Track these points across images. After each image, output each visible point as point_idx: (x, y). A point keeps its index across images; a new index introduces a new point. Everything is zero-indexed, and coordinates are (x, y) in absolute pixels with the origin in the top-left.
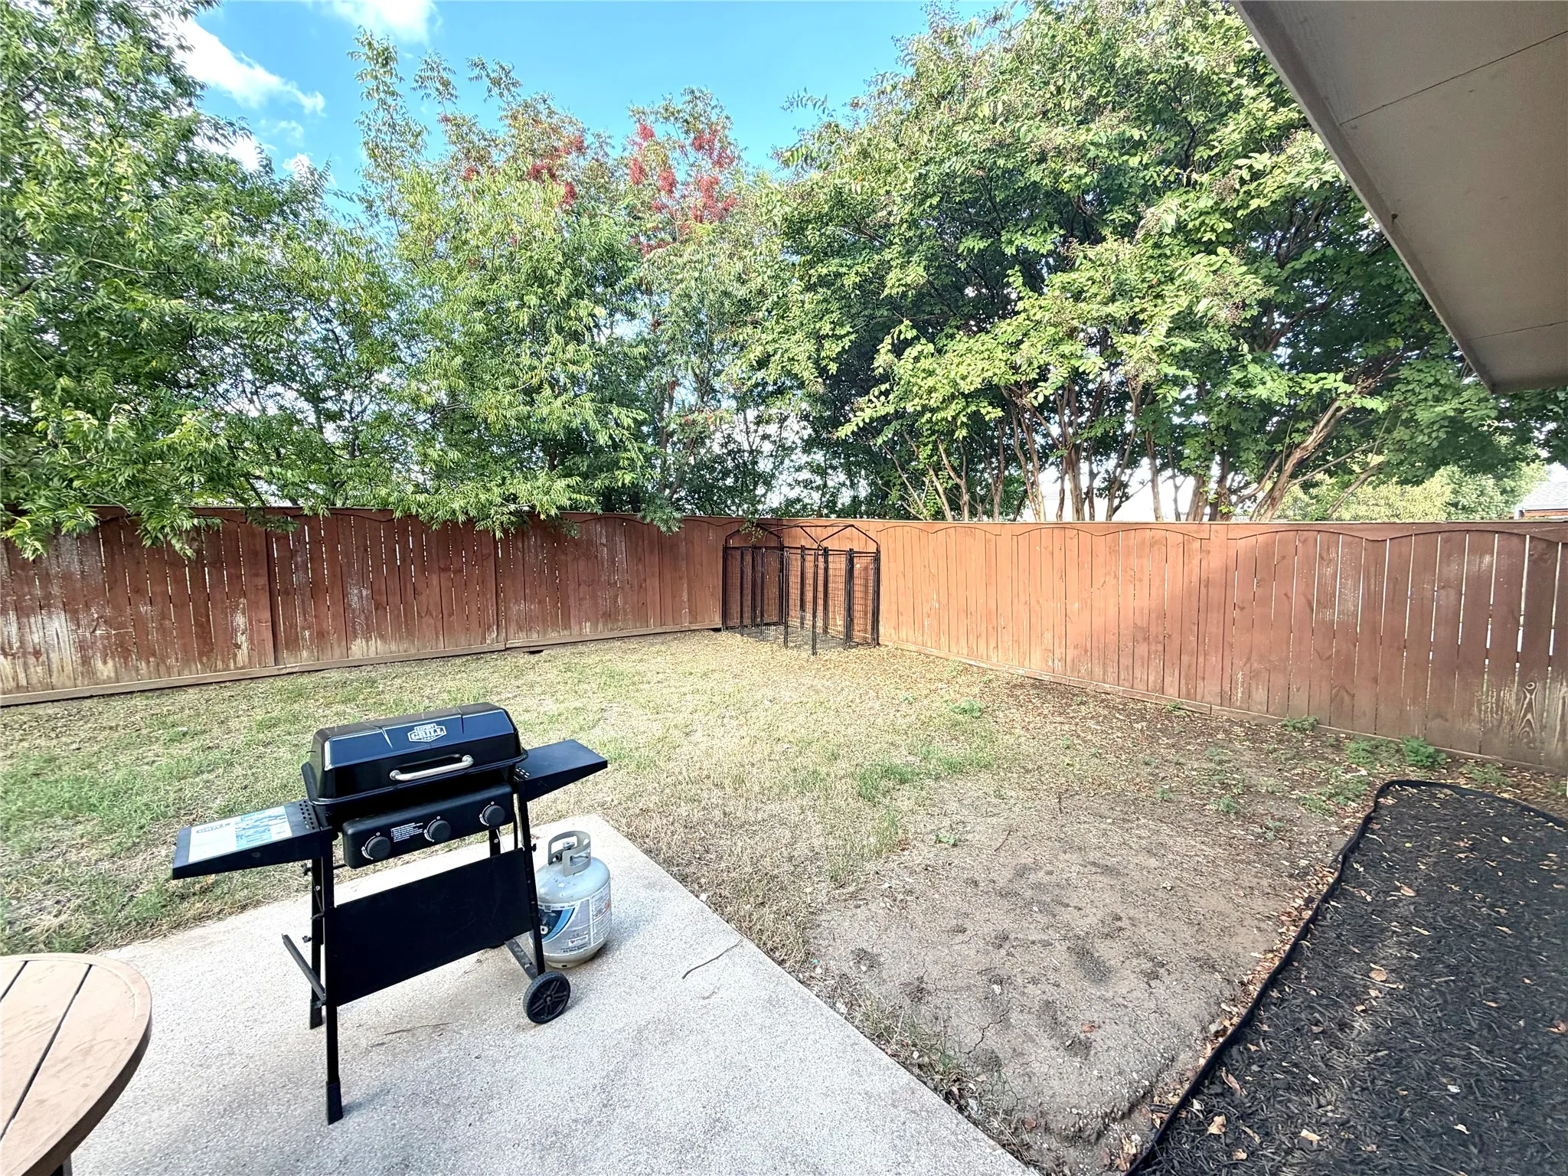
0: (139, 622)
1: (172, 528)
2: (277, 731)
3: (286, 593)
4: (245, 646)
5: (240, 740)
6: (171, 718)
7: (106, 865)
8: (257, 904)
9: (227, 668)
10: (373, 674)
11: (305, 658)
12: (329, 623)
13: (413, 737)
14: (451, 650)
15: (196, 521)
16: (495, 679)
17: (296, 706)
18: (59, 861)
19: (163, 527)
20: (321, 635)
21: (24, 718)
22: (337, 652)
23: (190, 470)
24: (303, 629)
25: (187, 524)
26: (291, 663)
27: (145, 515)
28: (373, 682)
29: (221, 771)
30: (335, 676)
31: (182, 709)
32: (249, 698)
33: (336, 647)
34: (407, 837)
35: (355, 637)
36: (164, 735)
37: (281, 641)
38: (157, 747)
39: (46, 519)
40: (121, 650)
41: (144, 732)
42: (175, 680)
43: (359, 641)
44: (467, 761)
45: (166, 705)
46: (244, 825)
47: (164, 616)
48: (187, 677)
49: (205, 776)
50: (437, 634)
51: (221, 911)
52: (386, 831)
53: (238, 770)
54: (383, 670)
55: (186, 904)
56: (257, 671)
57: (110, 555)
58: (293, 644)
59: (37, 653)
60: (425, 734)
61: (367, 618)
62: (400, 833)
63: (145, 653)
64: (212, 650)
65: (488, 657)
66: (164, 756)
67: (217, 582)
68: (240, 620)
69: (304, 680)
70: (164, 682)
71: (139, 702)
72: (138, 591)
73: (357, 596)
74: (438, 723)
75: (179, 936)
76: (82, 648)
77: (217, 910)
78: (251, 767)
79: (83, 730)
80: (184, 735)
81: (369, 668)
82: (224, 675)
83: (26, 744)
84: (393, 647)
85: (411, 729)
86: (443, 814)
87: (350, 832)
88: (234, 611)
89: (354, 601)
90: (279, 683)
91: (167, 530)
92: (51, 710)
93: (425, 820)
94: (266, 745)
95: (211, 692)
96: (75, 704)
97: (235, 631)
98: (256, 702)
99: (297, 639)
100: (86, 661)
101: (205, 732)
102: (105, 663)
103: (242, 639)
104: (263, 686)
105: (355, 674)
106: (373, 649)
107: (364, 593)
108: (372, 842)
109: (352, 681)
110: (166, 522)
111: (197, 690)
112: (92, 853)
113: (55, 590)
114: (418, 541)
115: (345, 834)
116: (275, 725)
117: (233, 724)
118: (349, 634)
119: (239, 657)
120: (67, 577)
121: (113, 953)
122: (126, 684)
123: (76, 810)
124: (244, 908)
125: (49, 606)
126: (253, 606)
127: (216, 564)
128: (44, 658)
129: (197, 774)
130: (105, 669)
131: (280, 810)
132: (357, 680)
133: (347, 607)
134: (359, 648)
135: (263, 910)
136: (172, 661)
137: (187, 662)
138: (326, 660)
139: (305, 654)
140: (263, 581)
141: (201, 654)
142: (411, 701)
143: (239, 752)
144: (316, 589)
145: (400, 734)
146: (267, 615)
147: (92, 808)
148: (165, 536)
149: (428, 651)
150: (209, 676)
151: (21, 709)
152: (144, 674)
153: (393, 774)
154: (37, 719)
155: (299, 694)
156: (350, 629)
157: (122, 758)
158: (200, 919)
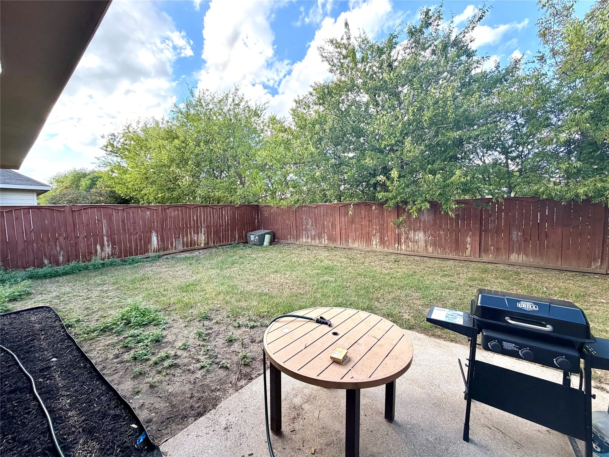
0: (439, 236)
1: (450, 208)
2: (475, 282)
3: (486, 231)
4: (469, 249)
5: (462, 282)
6: (444, 268)
7: (420, 307)
8: (456, 342)
9: (463, 256)
10: (519, 270)
11: (490, 257)
12: (502, 245)
13: (519, 305)
14: (565, 267)
15: (457, 206)
16: (592, 289)
17: (484, 275)
18: (411, 301)
19: (447, 208)
20: (498, 249)
21: (412, 259)
22: (504, 258)
23: (457, 188)
24: (491, 246)
25: (454, 207)
26: (485, 259)
27: (443, 204)
28: (518, 273)
29: (454, 291)
30: (502, 267)
31: (447, 267)
32: (468, 268)
33: (504, 255)
34: (510, 349)
35: (513, 253)
36: (441, 273)
37: (482, 249)
38: (439, 277)
39: (419, 206)
40: (434, 244)
41: (437, 271)
42: (447, 256)
43: (514, 254)
44: (549, 328)
45: (444, 263)
46: (449, 313)
47: (446, 235)
48: (451, 256)
49: (450, 291)
50: (557, 258)
51: (445, 338)
52: (500, 341)
53: (460, 292)
54: (524, 269)
55: (436, 330)
56: (472, 259)
57: (435, 216)
58: (487, 251)
59: (416, 242)
60: (526, 306)
61: (519, 246)
62: (507, 346)
63: (441, 246)
64: (458, 249)
65: (592, 276)
66: (441, 280)
67: (463, 225)
68: (469, 239)
69: (490, 266)
70: (444, 256)
71: (437, 261)
72: (440, 227)
73: (516, 235)
74: (534, 303)
75: (433, 339)
76: (426, 243)
77: (444, 337)
78: (464, 293)
79: (423, 266)
80: (446, 275)
81: (518, 267)
82: (461, 258)
83: (411, 266)
84: (531, 260)
85: (519, 301)
86: (531, 348)
87: (484, 334)
88: (467, 236)
89: (514, 237)
90: (480, 265)
91: (448, 209)
92: (417, 258)
93: (521, 347)
94: (470, 287)
95: (457, 263)
96: (423, 258)
97: (467, 243)
98: (470, 270)
99: (488, 250)
100: (426, 246)
101: (452, 276)
102: (430, 247)
103: (468, 246)
104: (473, 265)
105: (511, 268)
106: (521, 259)
107: (519, 234)
108: (493, 343)
109: (509, 271)
110: (448, 206)
111: (453, 261)
112: (418, 302)
113: (422, 225)
114: (551, 211)
115: (482, 334)
116: (474, 280)
117: (461, 276)
118: (510, 251)
119: (467, 253)
120: (425, 221)
121: (417, 334)
122: (435, 255)
123: (418, 289)
124: (452, 341)
125: (420, 229)
126: (473, 235)
127: (463, 219)
128: (417, 244)
129: (447, 289)
130: (430, 249)
131: (462, 313)
132: (511, 271)
133: (510, 239)
134: (514, 257)
135: (458, 345)
136: (447, 250)
137: (451, 251)
138: (499, 259)
139: (491, 256)
140: (478, 226)
141: (455, 249)
142: (536, 287)
143: (461, 286)
144: (498, 230)
145: (514, 302)
146: (478, 239)
147: (421, 289)
148: (447, 210)
149: (551, 265)
150: (457, 257)
151: (412, 257)
152: (439, 253)
153: (507, 318)
154: (414, 260)
155: (485, 271)
156: (511, 249)
157: (430, 277)
158: (439, 337)
